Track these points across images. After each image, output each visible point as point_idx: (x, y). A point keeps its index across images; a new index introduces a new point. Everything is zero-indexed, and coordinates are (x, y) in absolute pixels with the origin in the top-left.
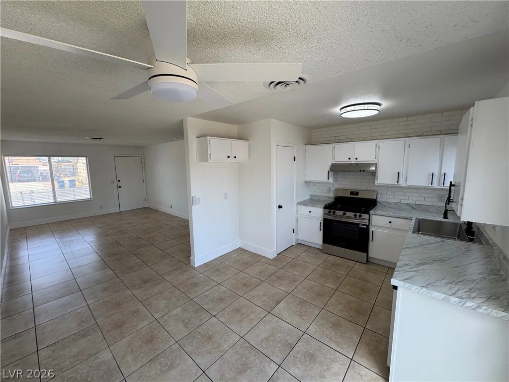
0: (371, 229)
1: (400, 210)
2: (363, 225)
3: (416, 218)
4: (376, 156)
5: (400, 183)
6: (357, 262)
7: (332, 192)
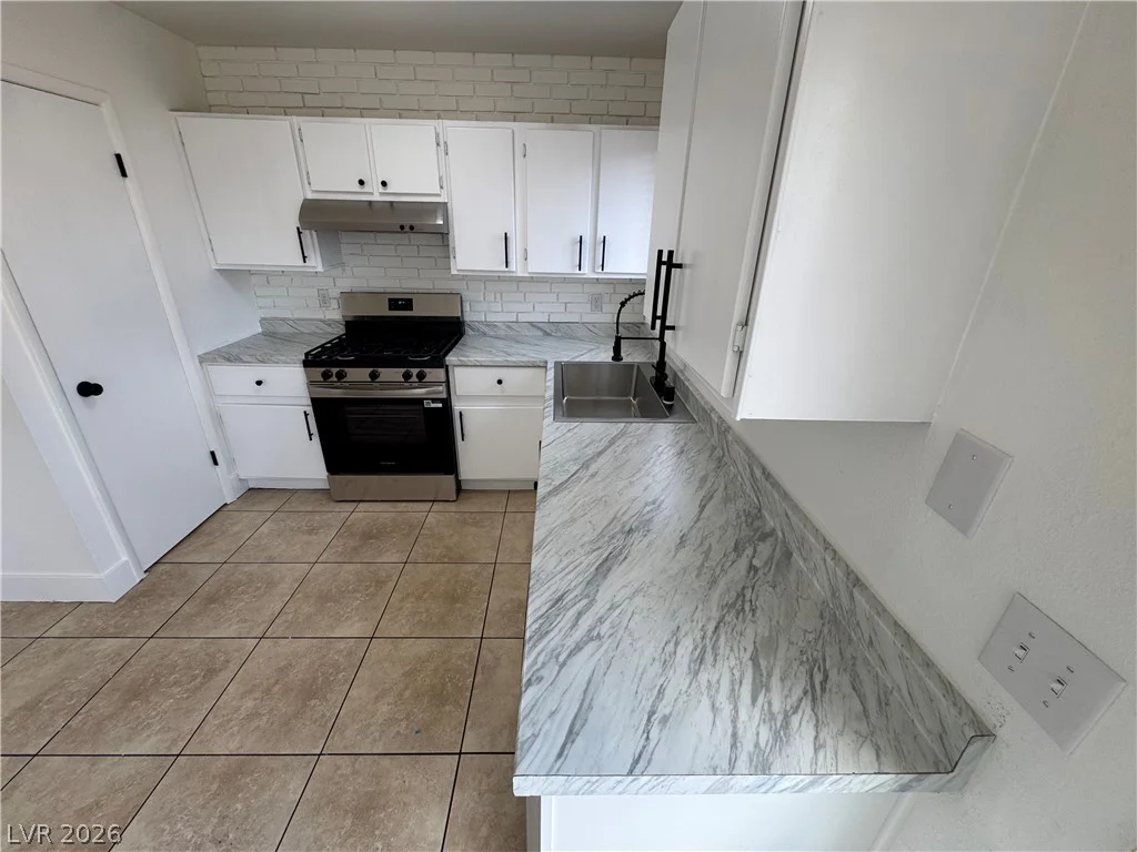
0: (457, 407)
1: (517, 342)
2: (434, 400)
3: (556, 363)
4: (441, 179)
5: (513, 267)
6: (434, 501)
7: (334, 304)
